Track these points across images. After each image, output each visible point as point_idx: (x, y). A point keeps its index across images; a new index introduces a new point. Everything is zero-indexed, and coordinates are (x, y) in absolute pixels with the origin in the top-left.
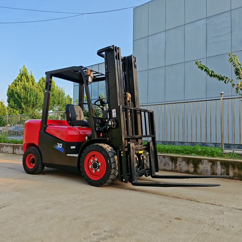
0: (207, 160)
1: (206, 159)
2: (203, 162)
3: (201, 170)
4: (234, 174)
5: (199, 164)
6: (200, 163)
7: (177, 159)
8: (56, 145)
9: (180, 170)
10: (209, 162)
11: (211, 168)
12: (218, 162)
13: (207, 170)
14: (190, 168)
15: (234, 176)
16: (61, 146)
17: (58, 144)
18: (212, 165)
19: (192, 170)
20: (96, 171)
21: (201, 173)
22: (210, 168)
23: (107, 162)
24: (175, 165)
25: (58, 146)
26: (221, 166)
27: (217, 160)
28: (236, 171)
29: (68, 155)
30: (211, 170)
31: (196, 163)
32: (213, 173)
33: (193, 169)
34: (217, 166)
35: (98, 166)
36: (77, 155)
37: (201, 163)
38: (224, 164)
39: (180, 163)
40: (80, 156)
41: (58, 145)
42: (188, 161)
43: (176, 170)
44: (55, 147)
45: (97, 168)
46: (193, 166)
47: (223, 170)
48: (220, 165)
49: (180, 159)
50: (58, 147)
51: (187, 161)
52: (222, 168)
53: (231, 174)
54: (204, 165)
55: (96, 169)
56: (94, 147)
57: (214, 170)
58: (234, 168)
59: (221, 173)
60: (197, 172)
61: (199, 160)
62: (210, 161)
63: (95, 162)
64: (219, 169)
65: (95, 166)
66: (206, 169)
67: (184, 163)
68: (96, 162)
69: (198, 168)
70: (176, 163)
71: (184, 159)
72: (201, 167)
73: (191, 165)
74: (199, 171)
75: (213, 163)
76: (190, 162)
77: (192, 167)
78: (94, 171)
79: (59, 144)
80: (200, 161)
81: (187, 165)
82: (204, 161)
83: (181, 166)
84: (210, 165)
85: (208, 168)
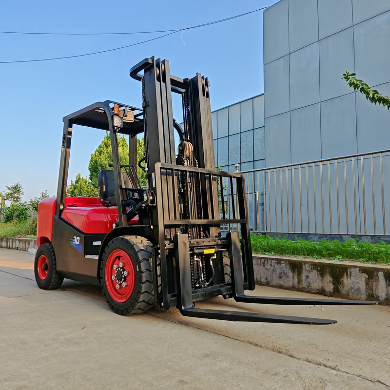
0: (358, 269)
1: (355, 267)
2: (351, 273)
3: (346, 288)
5: (343, 276)
6: (345, 275)
7: (302, 266)
8: (72, 240)
9: (308, 287)
10: (363, 272)
11: (367, 284)
12: (381, 274)
13: (359, 289)
14: (326, 284)
16: (78, 240)
17: (74, 237)
18: (369, 278)
19: (330, 288)
20: (120, 285)
21: (348, 295)
22: (364, 285)
23: (135, 269)
24: (298, 278)
25: (74, 242)
26: (386, 282)
27: (378, 270)
29: (87, 257)
30: (366, 289)
31: (338, 273)
32: (370, 294)
33: (332, 287)
34: (378, 281)
35: (123, 276)
36: (96, 257)
37: (347, 274)
39: (307, 274)
40: (100, 259)
41: (74, 239)
42: (322, 269)
43: (301, 287)
44: (71, 243)
45: (123, 280)
46: (332, 280)
48: (383, 278)
49: (307, 265)
50: (75, 243)
51: (320, 270)
52: (387, 285)
54: (352, 277)
55: (121, 282)
56: (117, 243)
57: (372, 290)
59: (387, 295)
60: (339, 292)
61: (342, 268)
62: (364, 270)
63: (119, 269)
64: (383, 288)
65: (120, 276)
66: (356, 287)
67: (314, 274)
68: (121, 270)
69: (342, 284)
70: (300, 274)
71: (315, 266)
72: (348, 282)
73: (328, 278)
74: (343, 290)
75: (371, 274)
76: (326, 272)
77: (330, 281)
78: (118, 287)
79: (76, 237)
80: (344, 270)
81: (320, 278)
82: (352, 270)
83: (309, 280)
84: (364, 279)
85: (360, 285)
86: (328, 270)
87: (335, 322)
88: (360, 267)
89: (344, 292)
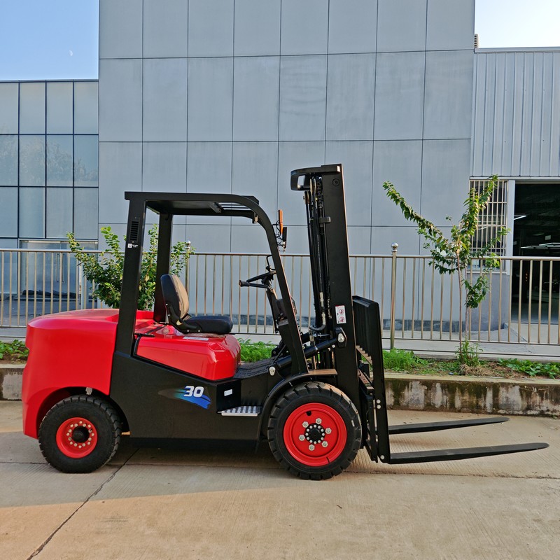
0: (419, 382)
1: (416, 380)
2: (412, 386)
3: (406, 400)
4: (462, 403)
5: (404, 389)
8: (184, 391)
10: (423, 385)
11: (425, 395)
12: (438, 385)
13: (418, 400)
14: (387, 399)
15: (463, 407)
16: (199, 392)
17: (188, 387)
18: (427, 390)
20: (318, 445)
21: (408, 406)
22: (423, 395)
23: (349, 425)
25: (188, 394)
26: (442, 391)
27: (436, 381)
28: (466, 397)
30: (425, 399)
31: (399, 387)
32: (427, 403)
33: (393, 400)
34: (435, 391)
35: (323, 434)
37: (408, 387)
38: (448, 387)
44: (180, 396)
45: (322, 439)
46: (393, 394)
47: (446, 398)
48: (440, 389)
50: (190, 395)
52: (443, 395)
53: (458, 404)
54: (413, 390)
55: (319, 442)
57: (430, 399)
58: (462, 392)
59: (442, 402)
60: (400, 405)
61: (404, 382)
62: (424, 383)
63: (315, 426)
64: (439, 397)
65: (315, 435)
66: (416, 399)
68: (319, 427)
69: (403, 396)
72: (408, 394)
73: (390, 392)
74: (403, 402)
75: (429, 385)
76: (388, 387)
77: (391, 395)
78: (312, 448)
79: (192, 388)
80: (406, 383)
82: (413, 383)
84: (423, 390)
85: (419, 396)
86: (390, 384)
87: (544, 446)
88: (420, 381)
89: (404, 404)
